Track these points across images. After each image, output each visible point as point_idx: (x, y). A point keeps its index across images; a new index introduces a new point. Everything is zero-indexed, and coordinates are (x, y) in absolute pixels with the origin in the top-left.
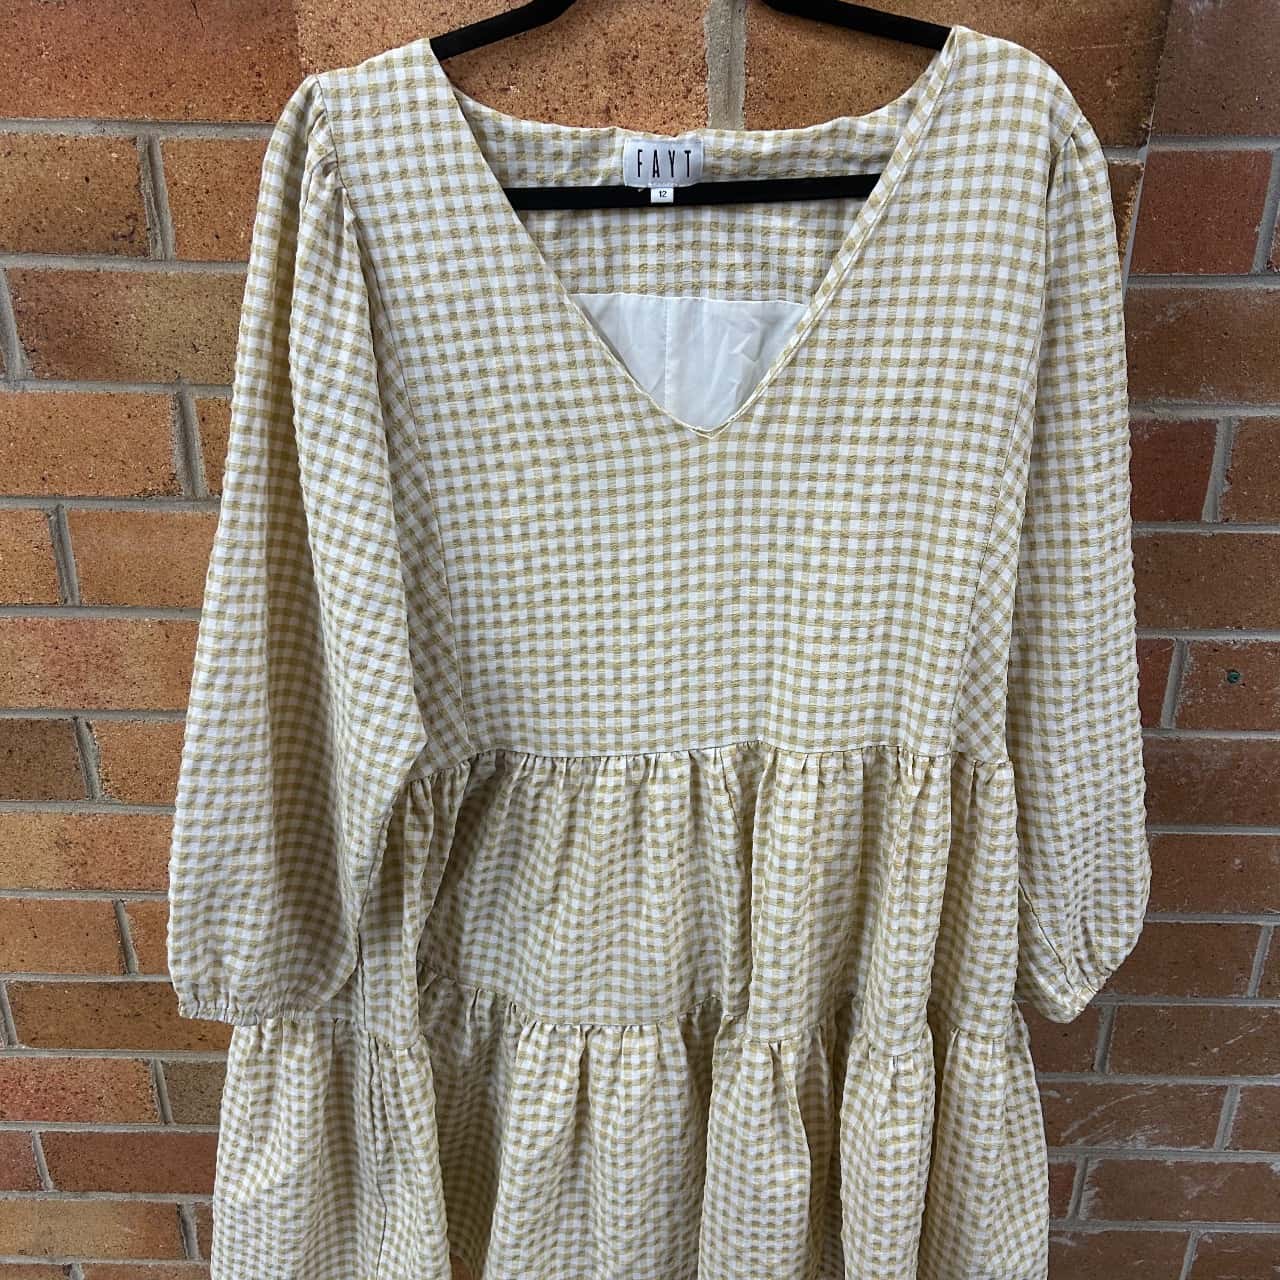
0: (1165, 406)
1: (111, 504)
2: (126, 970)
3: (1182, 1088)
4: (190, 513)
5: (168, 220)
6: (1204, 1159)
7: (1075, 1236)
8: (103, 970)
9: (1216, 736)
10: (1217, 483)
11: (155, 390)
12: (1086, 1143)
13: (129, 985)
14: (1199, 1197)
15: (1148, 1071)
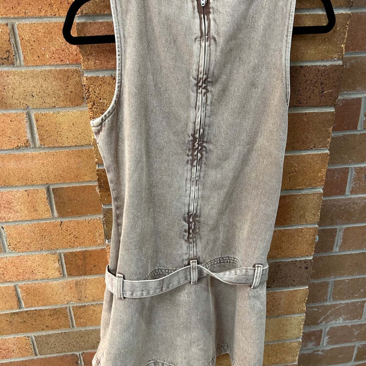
0: (346, 94)
1: (6, 152)
2: (20, 307)
3: (353, 303)
4: (34, 153)
5: (21, 51)
6: (359, 323)
7: (323, 351)
8: (12, 309)
9: (361, 196)
10: (362, 118)
11: (19, 112)
12: (326, 323)
13: (21, 312)
14: (358, 334)
15: (342, 299)
